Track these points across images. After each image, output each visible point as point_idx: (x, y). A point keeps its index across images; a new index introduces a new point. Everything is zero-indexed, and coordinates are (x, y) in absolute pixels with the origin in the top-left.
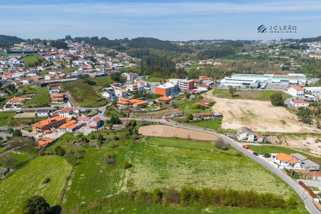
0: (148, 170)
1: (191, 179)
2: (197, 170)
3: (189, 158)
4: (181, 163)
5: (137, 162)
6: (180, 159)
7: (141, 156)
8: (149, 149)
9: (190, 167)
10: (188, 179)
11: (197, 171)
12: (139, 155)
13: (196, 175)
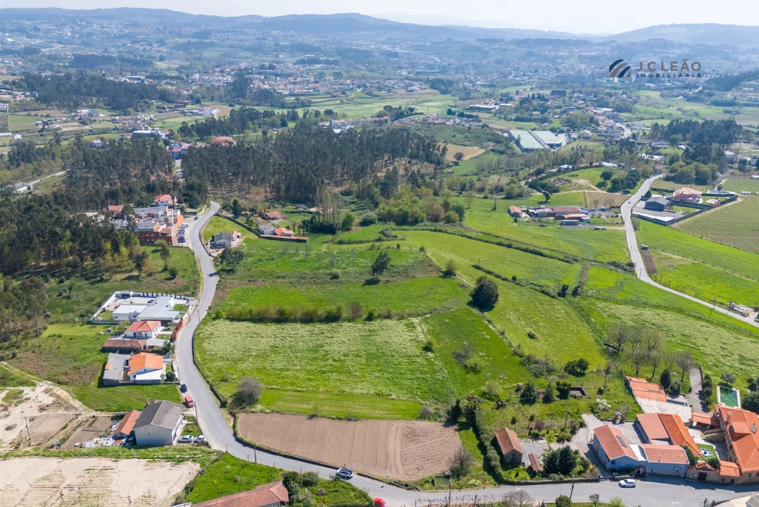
0: (394, 346)
1: (328, 337)
2: (317, 351)
3: (324, 372)
4: (341, 361)
5: (418, 356)
6: (342, 370)
7: (416, 370)
8: (408, 388)
9: (327, 354)
10: (332, 337)
11: (315, 350)
12: (421, 372)
13: (319, 343)
